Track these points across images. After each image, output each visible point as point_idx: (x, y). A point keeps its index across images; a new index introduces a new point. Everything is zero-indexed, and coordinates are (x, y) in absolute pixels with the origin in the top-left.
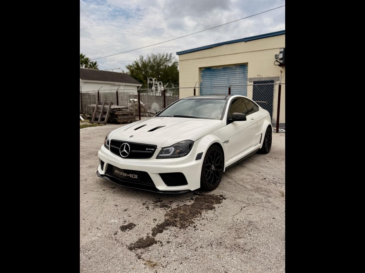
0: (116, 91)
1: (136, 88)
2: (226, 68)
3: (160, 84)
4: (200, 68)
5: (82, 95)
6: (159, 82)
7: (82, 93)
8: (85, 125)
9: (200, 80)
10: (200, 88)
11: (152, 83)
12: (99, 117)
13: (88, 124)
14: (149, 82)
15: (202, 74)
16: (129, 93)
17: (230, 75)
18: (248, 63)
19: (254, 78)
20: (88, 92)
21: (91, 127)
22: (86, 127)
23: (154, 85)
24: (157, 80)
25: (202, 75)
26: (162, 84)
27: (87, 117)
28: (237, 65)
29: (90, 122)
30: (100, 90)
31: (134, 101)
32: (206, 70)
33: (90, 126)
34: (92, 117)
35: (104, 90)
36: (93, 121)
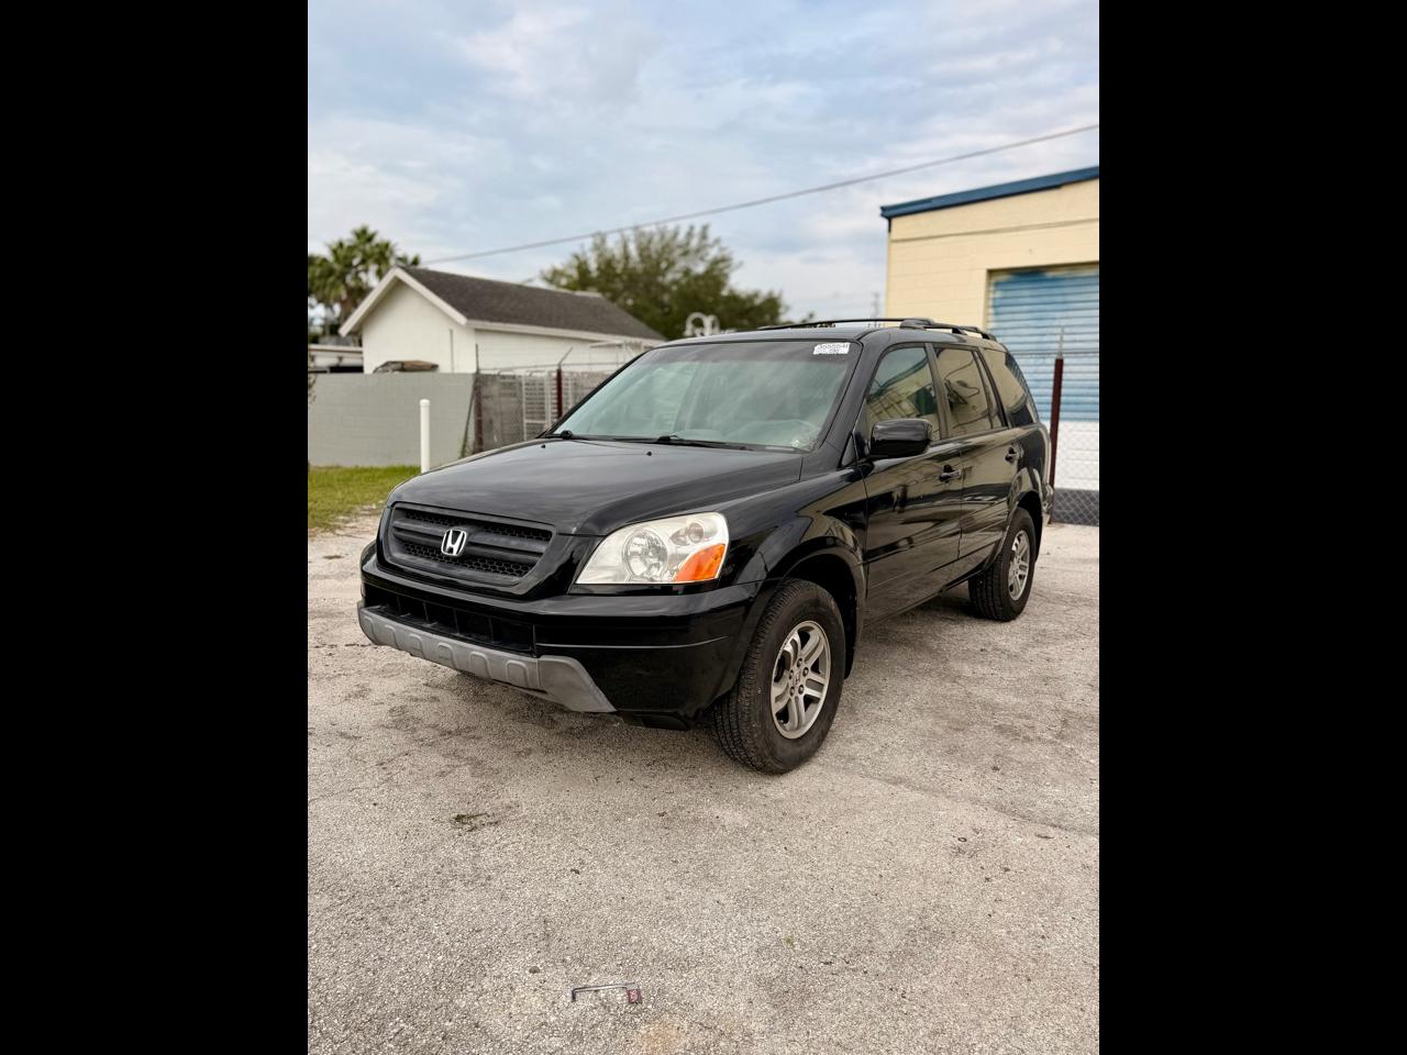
4: (991, 272)
5: (482, 383)
7: (483, 372)
9: (988, 322)
15: (998, 294)
20: (510, 369)
25: (994, 299)
32: (1014, 282)
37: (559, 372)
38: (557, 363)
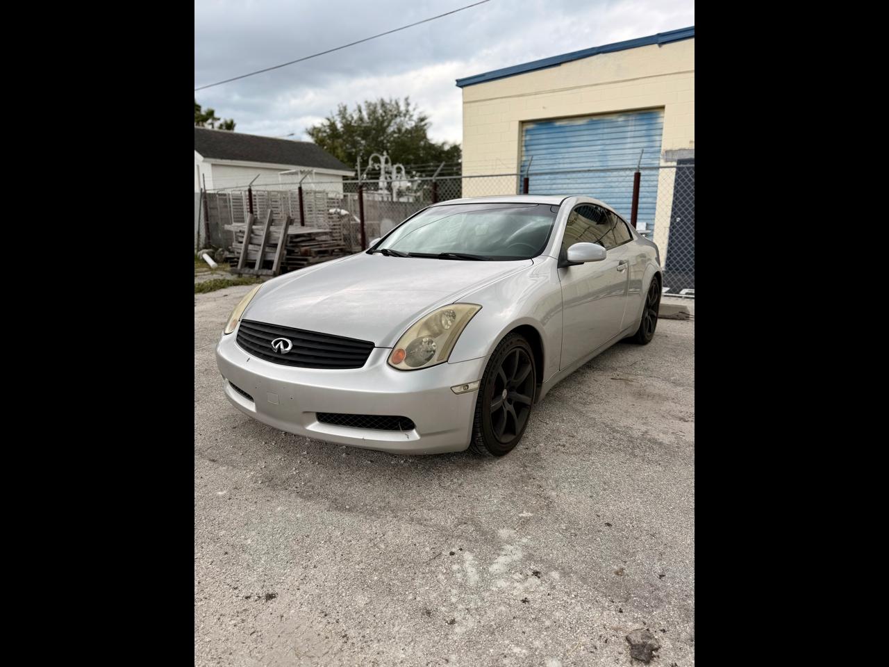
0: (298, 185)
1: (340, 181)
3: (399, 170)
4: (522, 123)
5: (208, 200)
6: (395, 166)
7: (208, 192)
8: (221, 282)
9: (521, 156)
10: (521, 176)
11: (380, 167)
12: (257, 257)
13: (229, 277)
15: (527, 138)
16: (327, 194)
17: (608, 142)
19: (681, 150)
20: (224, 189)
21: (238, 287)
22: (224, 287)
23: (383, 172)
24: (390, 160)
25: (526, 141)
26: (403, 172)
27: (224, 256)
28: (630, 113)
29: (232, 273)
30: (253, 184)
31: (339, 213)
32: (537, 129)
33: (235, 284)
34: (238, 258)
35: (266, 185)
36: (240, 270)
37: (250, 191)
38: (248, 184)
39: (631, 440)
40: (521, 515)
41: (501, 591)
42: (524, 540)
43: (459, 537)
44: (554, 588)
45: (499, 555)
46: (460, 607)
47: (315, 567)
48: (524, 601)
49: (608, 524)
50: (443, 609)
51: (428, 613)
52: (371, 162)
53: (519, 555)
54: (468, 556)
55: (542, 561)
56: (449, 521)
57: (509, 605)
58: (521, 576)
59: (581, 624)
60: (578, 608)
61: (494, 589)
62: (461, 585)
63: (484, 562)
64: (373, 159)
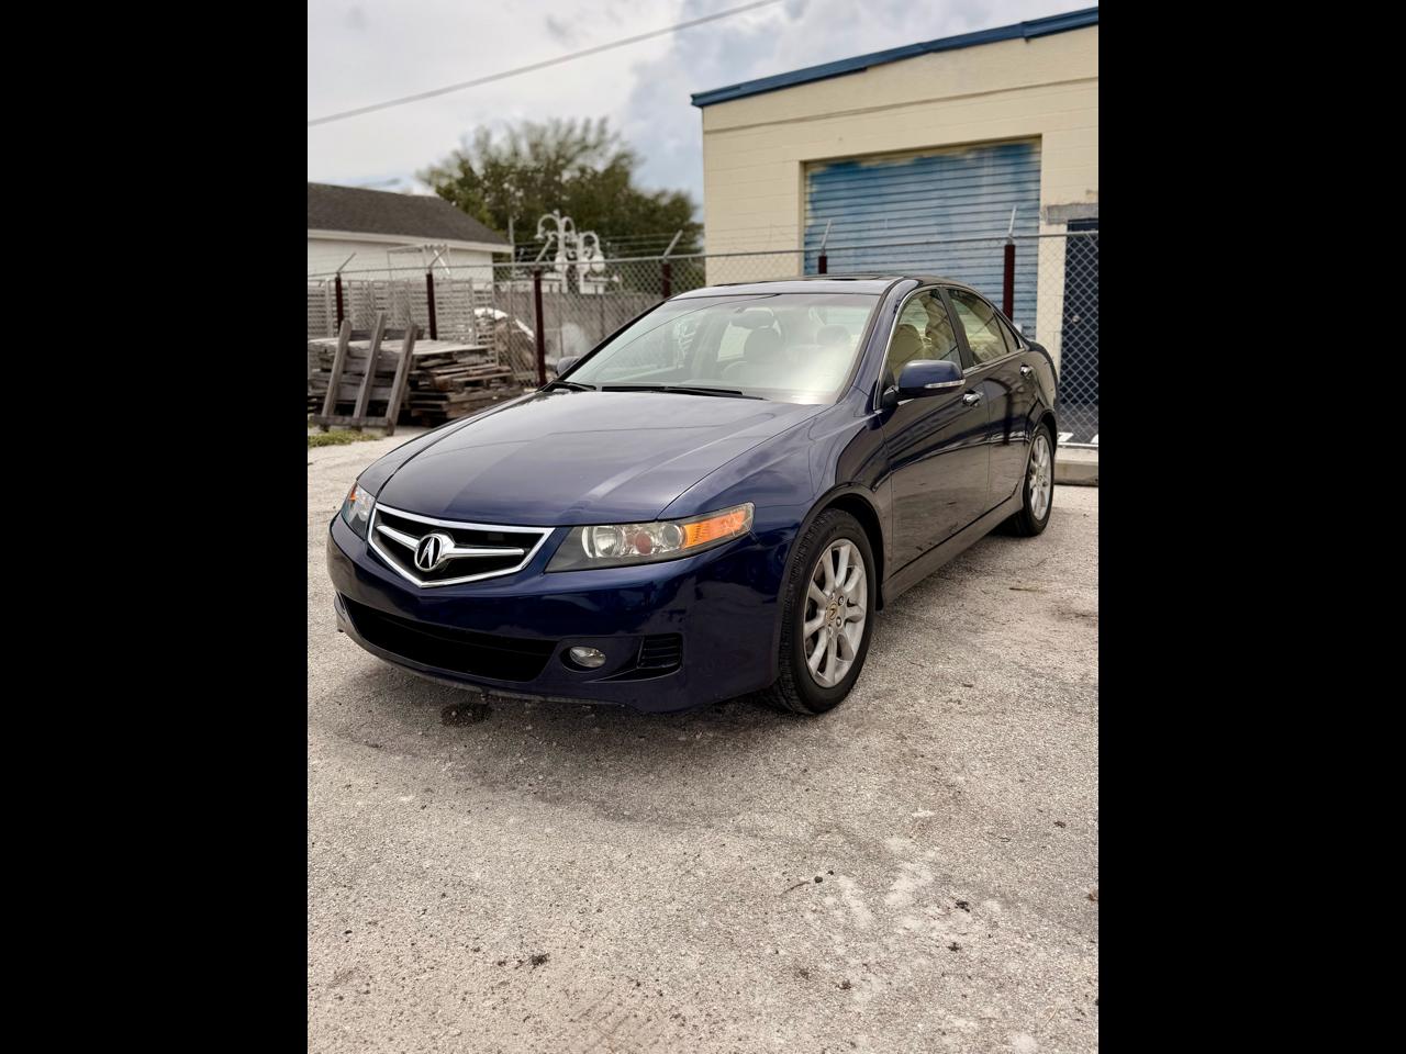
0: (425, 272)
1: (489, 261)
2: (928, 160)
3: (589, 242)
4: (805, 165)
6: (582, 235)
9: (806, 218)
10: (806, 252)
11: (556, 237)
12: (358, 396)
14: (544, 233)
15: (814, 189)
16: (471, 284)
18: (1039, 137)
19: (1071, 205)
23: (561, 245)
24: (573, 225)
25: (811, 193)
26: (597, 245)
28: (985, 146)
30: (345, 269)
31: (490, 317)
32: (830, 175)
35: (366, 271)
37: (337, 282)
39: (1064, 687)
40: (915, 815)
41: (912, 936)
42: (931, 854)
43: (823, 853)
44: (996, 925)
45: (895, 879)
46: (853, 962)
47: (599, 911)
48: (954, 948)
49: (1059, 824)
50: (827, 966)
51: (804, 974)
52: (540, 229)
53: (928, 877)
54: (846, 883)
55: (966, 884)
56: (800, 829)
57: (931, 955)
58: (939, 911)
59: (1051, 979)
60: (1042, 955)
61: (901, 932)
62: (846, 929)
63: (874, 890)
64: (544, 224)
